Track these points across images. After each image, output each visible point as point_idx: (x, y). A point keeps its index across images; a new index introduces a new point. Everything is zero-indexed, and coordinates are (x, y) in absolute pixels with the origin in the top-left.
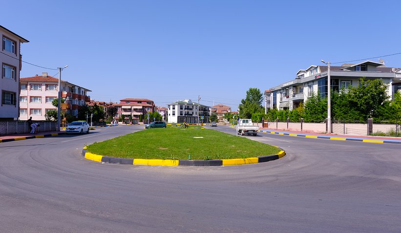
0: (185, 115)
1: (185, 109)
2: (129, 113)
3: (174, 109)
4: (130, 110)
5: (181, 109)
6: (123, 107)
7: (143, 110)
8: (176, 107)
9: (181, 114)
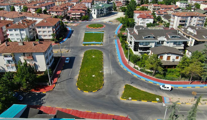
0: (100, 13)
1: (100, 11)
2: (75, 16)
3: (95, 11)
4: (75, 15)
5: (98, 11)
6: (72, 14)
7: (81, 15)
8: (96, 10)
9: (98, 14)
